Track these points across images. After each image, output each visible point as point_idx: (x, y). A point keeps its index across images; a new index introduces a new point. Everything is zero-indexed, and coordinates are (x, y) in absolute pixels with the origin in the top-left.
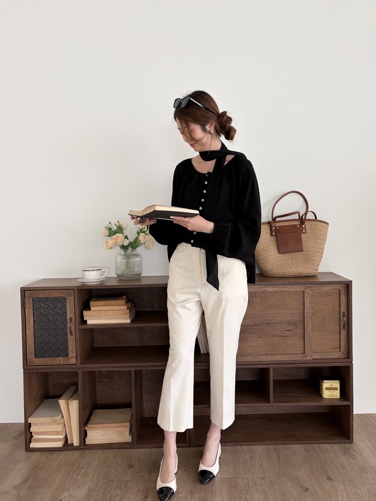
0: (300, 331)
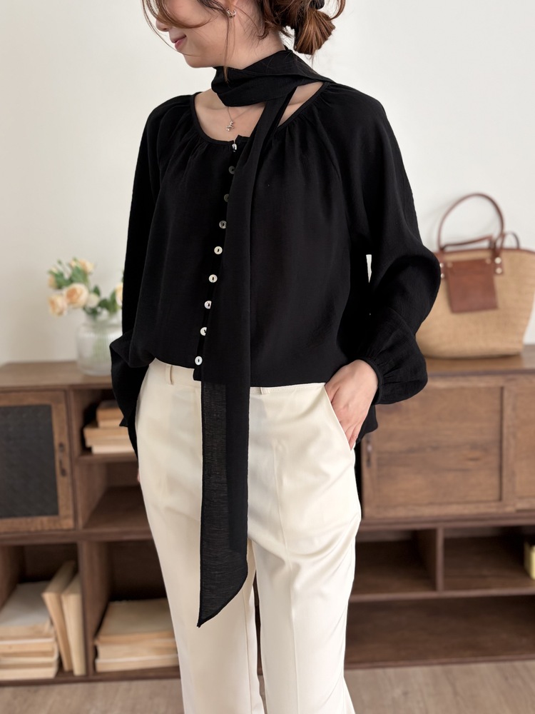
0: (493, 460)
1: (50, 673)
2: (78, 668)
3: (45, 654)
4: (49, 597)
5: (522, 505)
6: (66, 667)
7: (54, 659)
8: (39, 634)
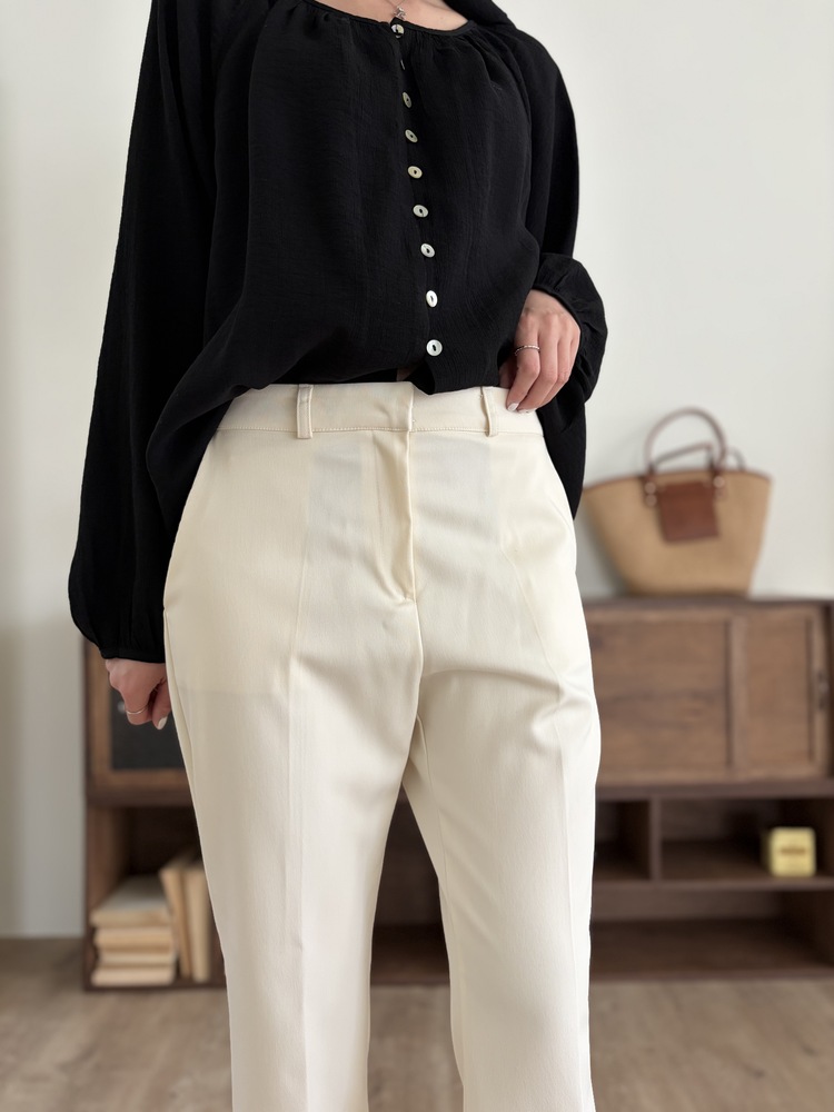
0: (719, 714)
1: (164, 976)
2: (200, 971)
3: (160, 949)
4: (169, 877)
5: (758, 774)
6: (185, 970)
7: (169, 958)
8: (154, 923)
